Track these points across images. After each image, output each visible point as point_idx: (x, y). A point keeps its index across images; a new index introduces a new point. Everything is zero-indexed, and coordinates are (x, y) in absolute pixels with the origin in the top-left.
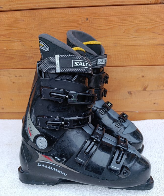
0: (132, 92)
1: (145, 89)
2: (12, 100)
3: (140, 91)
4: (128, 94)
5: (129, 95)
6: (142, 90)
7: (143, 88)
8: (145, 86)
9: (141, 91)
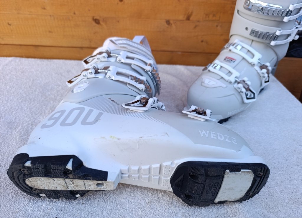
0: (171, 22)
1: (188, 19)
2: (10, 25)
3: (181, 20)
4: (166, 24)
5: (167, 26)
6: (185, 19)
7: (186, 16)
8: (189, 13)
9: (183, 20)
